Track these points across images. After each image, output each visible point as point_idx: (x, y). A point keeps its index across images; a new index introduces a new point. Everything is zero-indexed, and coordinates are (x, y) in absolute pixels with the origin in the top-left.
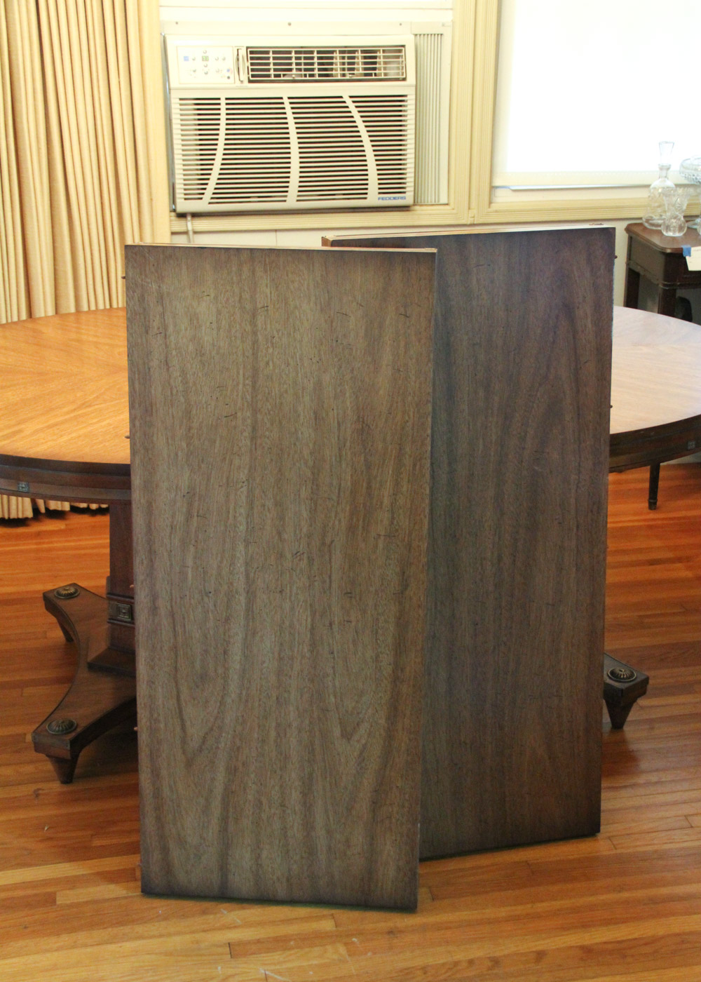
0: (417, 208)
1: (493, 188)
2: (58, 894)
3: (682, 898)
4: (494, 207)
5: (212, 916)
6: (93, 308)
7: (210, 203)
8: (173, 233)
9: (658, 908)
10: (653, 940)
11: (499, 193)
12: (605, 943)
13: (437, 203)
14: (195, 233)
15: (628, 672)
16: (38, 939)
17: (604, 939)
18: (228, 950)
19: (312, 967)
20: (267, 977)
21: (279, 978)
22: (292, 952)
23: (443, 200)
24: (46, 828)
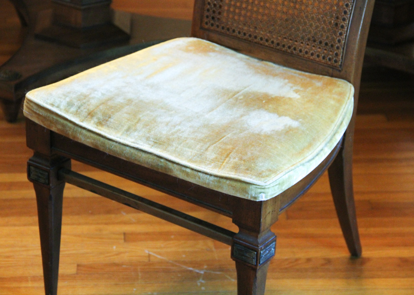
5: (113, 216)
18: (122, 237)
19: (184, 252)
20: (149, 256)
21: (159, 257)
22: (172, 242)
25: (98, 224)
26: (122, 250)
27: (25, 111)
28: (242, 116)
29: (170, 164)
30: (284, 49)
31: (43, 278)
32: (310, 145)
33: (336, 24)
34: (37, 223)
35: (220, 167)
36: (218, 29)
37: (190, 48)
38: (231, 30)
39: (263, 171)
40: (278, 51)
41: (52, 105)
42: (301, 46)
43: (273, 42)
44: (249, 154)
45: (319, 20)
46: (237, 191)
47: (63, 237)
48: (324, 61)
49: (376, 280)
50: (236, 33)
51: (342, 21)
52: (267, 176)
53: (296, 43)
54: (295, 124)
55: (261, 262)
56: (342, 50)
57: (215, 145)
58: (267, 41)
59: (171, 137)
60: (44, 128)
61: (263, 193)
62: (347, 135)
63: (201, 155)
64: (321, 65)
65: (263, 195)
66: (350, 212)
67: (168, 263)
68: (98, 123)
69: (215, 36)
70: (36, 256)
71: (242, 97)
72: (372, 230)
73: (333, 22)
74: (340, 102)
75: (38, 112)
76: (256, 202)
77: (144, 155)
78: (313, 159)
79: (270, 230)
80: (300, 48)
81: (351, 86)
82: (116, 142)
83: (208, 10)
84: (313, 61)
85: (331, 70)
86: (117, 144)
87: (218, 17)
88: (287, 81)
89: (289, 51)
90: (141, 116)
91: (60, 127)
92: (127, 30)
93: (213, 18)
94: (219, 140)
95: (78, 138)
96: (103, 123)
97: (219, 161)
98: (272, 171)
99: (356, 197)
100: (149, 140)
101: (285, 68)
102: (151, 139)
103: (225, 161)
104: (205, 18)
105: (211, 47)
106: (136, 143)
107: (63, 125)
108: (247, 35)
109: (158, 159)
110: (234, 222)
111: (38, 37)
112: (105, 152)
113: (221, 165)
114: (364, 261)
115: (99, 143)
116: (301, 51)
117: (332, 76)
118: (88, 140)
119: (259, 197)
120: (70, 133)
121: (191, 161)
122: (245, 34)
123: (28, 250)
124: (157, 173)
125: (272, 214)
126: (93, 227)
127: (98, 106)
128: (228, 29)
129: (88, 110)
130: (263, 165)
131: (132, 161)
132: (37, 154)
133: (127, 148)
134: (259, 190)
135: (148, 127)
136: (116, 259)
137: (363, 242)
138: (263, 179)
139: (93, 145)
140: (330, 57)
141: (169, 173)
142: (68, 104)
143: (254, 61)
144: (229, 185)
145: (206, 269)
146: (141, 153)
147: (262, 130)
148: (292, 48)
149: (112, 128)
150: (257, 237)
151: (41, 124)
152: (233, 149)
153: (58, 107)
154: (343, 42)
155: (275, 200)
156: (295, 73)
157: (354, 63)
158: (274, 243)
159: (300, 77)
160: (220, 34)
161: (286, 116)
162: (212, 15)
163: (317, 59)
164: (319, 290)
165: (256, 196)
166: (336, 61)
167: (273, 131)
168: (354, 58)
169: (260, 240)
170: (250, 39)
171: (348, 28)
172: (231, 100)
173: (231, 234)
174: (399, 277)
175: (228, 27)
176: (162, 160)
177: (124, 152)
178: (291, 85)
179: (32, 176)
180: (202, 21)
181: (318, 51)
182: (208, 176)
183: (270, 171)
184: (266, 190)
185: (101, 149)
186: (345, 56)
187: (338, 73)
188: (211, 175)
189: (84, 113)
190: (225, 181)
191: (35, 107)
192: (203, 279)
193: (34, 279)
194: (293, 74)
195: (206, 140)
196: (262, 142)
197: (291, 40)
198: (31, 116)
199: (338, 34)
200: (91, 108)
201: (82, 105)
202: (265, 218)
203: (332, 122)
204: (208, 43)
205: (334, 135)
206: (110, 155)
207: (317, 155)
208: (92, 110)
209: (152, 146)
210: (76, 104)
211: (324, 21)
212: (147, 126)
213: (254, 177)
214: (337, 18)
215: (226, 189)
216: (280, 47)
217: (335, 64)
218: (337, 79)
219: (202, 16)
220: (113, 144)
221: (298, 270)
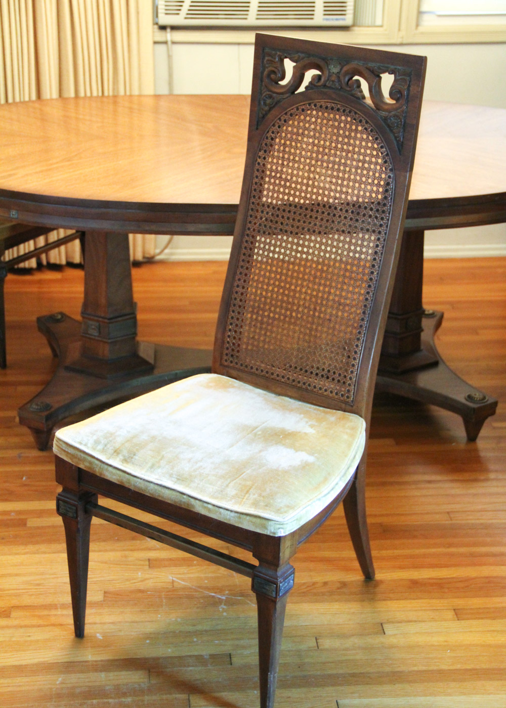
0: (356, 29)
1: (420, 13)
2: (28, 520)
3: (494, 555)
4: (421, 29)
5: (138, 542)
6: (88, 94)
7: (186, 18)
8: (155, 43)
9: (475, 560)
10: (467, 579)
11: (426, 18)
12: (429, 579)
13: (373, 25)
14: (173, 43)
15: (481, 397)
16: (11, 547)
17: (428, 577)
18: (147, 563)
19: (207, 578)
20: (173, 581)
21: (183, 583)
22: (194, 568)
23: (379, 22)
24: (24, 478)
25: (124, 550)
26: (147, 576)
27: (55, 449)
28: (260, 451)
29: (192, 500)
30: (299, 385)
31: (71, 605)
32: (326, 479)
33: (348, 363)
34: (66, 551)
35: (240, 503)
36: (237, 366)
37: (211, 384)
38: (249, 367)
39: (281, 508)
40: (294, 387)
41: (81, 443)
42: (314, 383)
43: (288, 379)
44: (268, 490)
45: (331, 358)
46: (256, 527)
47: (90, 564)
48: (336, 397)
49: (389, 603)
50: (254, 370)
51: (352, 360)
52: (285, 512)
53: (310, 379)
54: (311, 459)
55: (280, 595)
56: (353, 387)
57: (235, 481)
58: (283, 377)
59: (193, 473)
60: (73, 465)
61: (282, 528)
62: (359, 468)
63: (222, 491)
64: (334, 400)
65: (282, 531)
66: (364, 538)
67: (191, 588)
68: (123, 460)
69: (234, 373)
70: (65, 583)
71: (260, 433)
72: (384, 553)
73: (344, 360)
74: (353, 436)
75: (67, 450)
76: (275, 537)
77: (167, 491)
78: (329, 493)
79: (289, 563)
80: (314, 384)
81: (362, 421)
82: (141, 479)
83: (227, 349)
84: (327, 397)
85: (343, 406)
86: (141, 481)
87: (237, 354)
88: (302, 416)
89: (304, 387)
90: (164, 453)
91: (87, 464)
92: (152, 361)
93: (232, 356)
94: (239, 476)
95: (104, 475)
96: (128, 460)
97: (239, 497)
98: (290, 507)
99: (369, 520)
100: (172, 477)
101: (300, 403)
102: (174, 476)
103: (245, 498)
104: (225, 356)
105: (230, 383)
106: (160, 480)
107: (90, 463)
108: (265, 372)
109: (180, 494)
110: (254, 556)
111: (67, 368)
112: (130, 488)
113: (242, 501)
114: (378, 584)
115: (124, 480)
116: (315, 387)
117: (345, 411)
118: (114, 477)
119: (278, 533)
120: (97, 470)
121: (213, 497)
122: (262, 371)
123: (58, 578)
124: (180, 508)
125: (290, 548)
126: (119, 554)
127: (123, 444)
128: (246, 366)
129: (114, 447)
130: (281, 501)
131: (156, 497)
132: (65, 490)
133: (152, 485)
134: (278, 526)
135: (171, 464)
136: (141, 586)
137: (375, 565)
138: (281, 515)
139: (119, 481)
140: (343, 393)
141: (192, 509)
142: (95, 442)
143: (271, 396)
144: (249, 521)
145: (227, 594)
146: (165, 489)
147: (280, 465)
148: (307, 384)
149: (137, 465)
150: (276, 570)
151: (70, 461)
152: (253, 485)
153: (85, 445)
154: (355, 379)
155: (293, 534)
156: (310, 408)
157: (365, 398)
158: (292, 575)
159: (315, 411)
160: (239, 370)
161: (302, 451)
162: (231, 353)
163: (331, 395)
164: (336, 614)
165: (275, 531)
166: (348, 397)
167: (291, 466)
168: (365, 395)
169: (279, 573)
170: (267, 375)
171: (358, 367)
172: (250, 435)
173: (252, 567)
174: (410, 599)
175: (246, 364)
176: (185, 497)
177: (149, 489)
178: (306, 420)
179: (61, 511)
180: (221, 359)
181: (331, 388)
182: (229, 512)
183: (288, 506)
184: (285, 526)
185: (127, 485)
186: (357, 392)
187: (350, 408)
188: (231, 511)
189: (111, 451)
190: (245, 517)
191: (64, 445)
192: (225, 605)
193: (63, 606)
194: (308, 409)
195: (227, 477)
196: (279, 478)
197: (305, 376)
198: (60, 454)
199: (350, 372)
200: (117, 446)
201: (108, 443)
202: (284, 552)
203: (346, 456)
204: (227, 379)
205: (348, 468)
206: (134, 491)
207: (332, 489)
208: (117, 447)
209: (175, 482)
210: (102, 442)
211: (336, 360)
212: (170, 462)
213: (273, 514)
214: (349, 357)
215: (246, 525)
216: (295, 383)
217: (348, 400)
218: (349, 414)
219: (222, 354)
220: (138, 481)
221: (315, 594)
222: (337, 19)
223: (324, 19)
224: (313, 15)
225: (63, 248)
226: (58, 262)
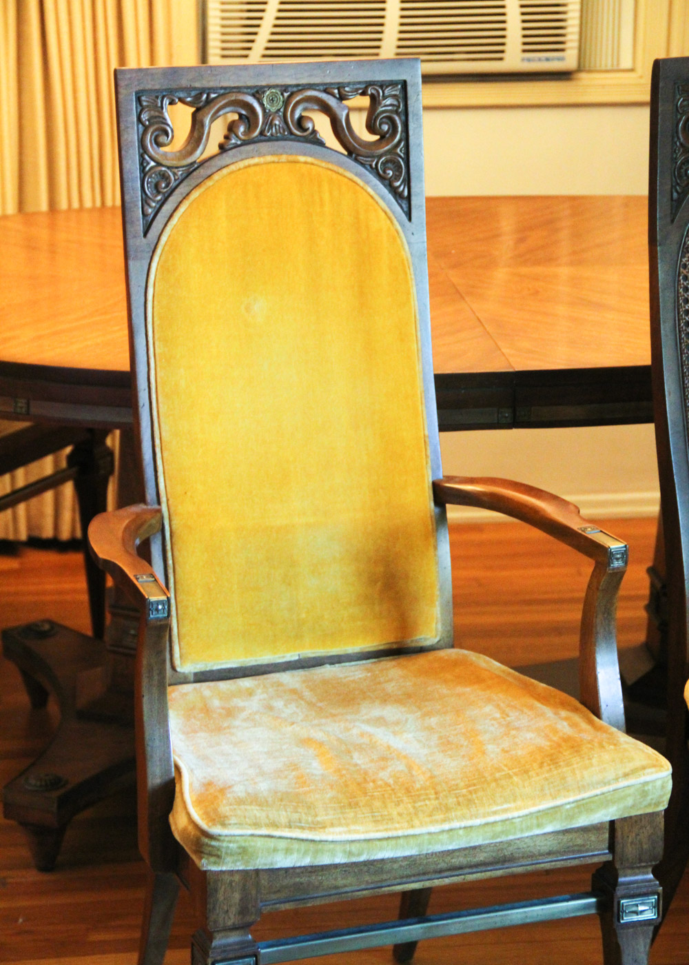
0: (583, 75)
6: (76, 205)
13: (615, 68)
23: (626, 63)
24: (21, 920)
222: (547, 59)
223: (523, 60)
224: (502, 52)
225: (21, 508)
226: (11, 537)
